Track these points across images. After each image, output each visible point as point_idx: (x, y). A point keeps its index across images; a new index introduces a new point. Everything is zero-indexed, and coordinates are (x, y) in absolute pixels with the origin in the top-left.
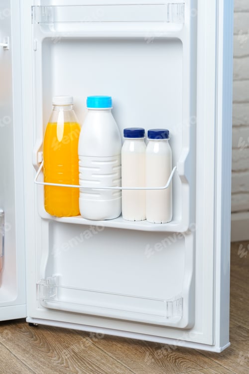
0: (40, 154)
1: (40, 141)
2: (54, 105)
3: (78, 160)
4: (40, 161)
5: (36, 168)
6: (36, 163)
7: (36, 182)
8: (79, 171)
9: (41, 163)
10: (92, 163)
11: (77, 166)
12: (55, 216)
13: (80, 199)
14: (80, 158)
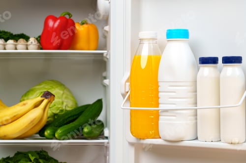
0: (128, 84)
1: (127, 74)
2: (140, 39)
3: (158, 86)
4: (127, 91)
5: (124, 96)
6: (123, 92)
7: (123, 108)
8: (159, 96)
9: (128, 92)
10: (169, 88)
11: (158, 92)
12: (140, 139)
13: (160, 122)
14: (160, 84)
